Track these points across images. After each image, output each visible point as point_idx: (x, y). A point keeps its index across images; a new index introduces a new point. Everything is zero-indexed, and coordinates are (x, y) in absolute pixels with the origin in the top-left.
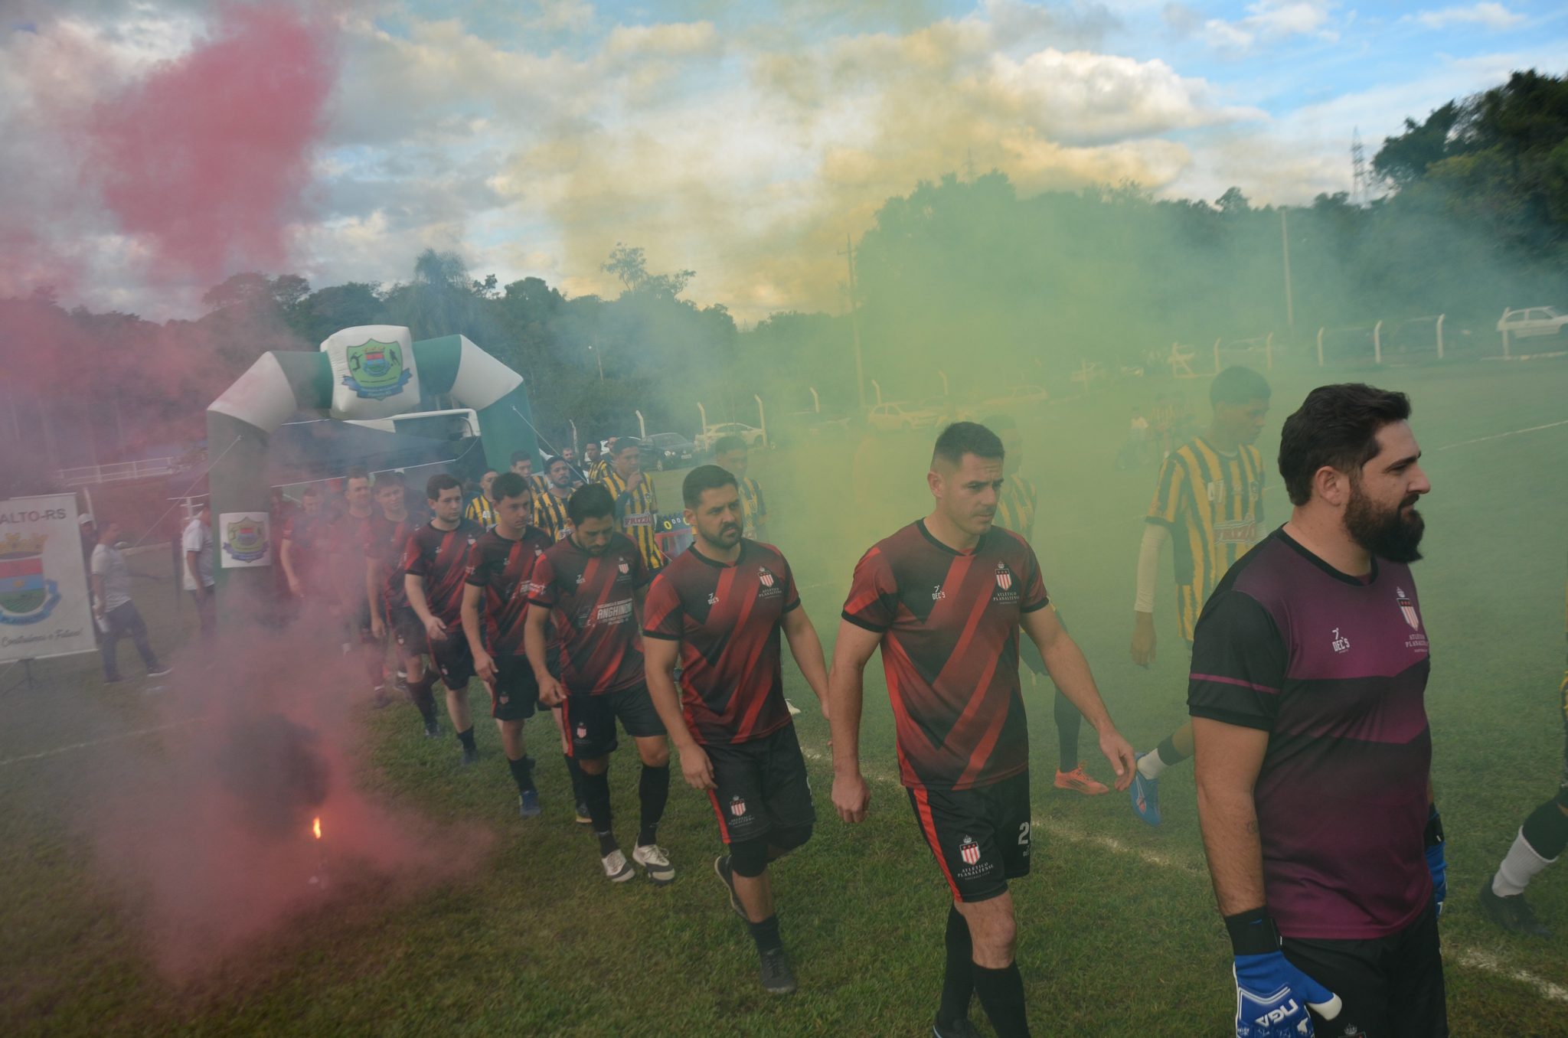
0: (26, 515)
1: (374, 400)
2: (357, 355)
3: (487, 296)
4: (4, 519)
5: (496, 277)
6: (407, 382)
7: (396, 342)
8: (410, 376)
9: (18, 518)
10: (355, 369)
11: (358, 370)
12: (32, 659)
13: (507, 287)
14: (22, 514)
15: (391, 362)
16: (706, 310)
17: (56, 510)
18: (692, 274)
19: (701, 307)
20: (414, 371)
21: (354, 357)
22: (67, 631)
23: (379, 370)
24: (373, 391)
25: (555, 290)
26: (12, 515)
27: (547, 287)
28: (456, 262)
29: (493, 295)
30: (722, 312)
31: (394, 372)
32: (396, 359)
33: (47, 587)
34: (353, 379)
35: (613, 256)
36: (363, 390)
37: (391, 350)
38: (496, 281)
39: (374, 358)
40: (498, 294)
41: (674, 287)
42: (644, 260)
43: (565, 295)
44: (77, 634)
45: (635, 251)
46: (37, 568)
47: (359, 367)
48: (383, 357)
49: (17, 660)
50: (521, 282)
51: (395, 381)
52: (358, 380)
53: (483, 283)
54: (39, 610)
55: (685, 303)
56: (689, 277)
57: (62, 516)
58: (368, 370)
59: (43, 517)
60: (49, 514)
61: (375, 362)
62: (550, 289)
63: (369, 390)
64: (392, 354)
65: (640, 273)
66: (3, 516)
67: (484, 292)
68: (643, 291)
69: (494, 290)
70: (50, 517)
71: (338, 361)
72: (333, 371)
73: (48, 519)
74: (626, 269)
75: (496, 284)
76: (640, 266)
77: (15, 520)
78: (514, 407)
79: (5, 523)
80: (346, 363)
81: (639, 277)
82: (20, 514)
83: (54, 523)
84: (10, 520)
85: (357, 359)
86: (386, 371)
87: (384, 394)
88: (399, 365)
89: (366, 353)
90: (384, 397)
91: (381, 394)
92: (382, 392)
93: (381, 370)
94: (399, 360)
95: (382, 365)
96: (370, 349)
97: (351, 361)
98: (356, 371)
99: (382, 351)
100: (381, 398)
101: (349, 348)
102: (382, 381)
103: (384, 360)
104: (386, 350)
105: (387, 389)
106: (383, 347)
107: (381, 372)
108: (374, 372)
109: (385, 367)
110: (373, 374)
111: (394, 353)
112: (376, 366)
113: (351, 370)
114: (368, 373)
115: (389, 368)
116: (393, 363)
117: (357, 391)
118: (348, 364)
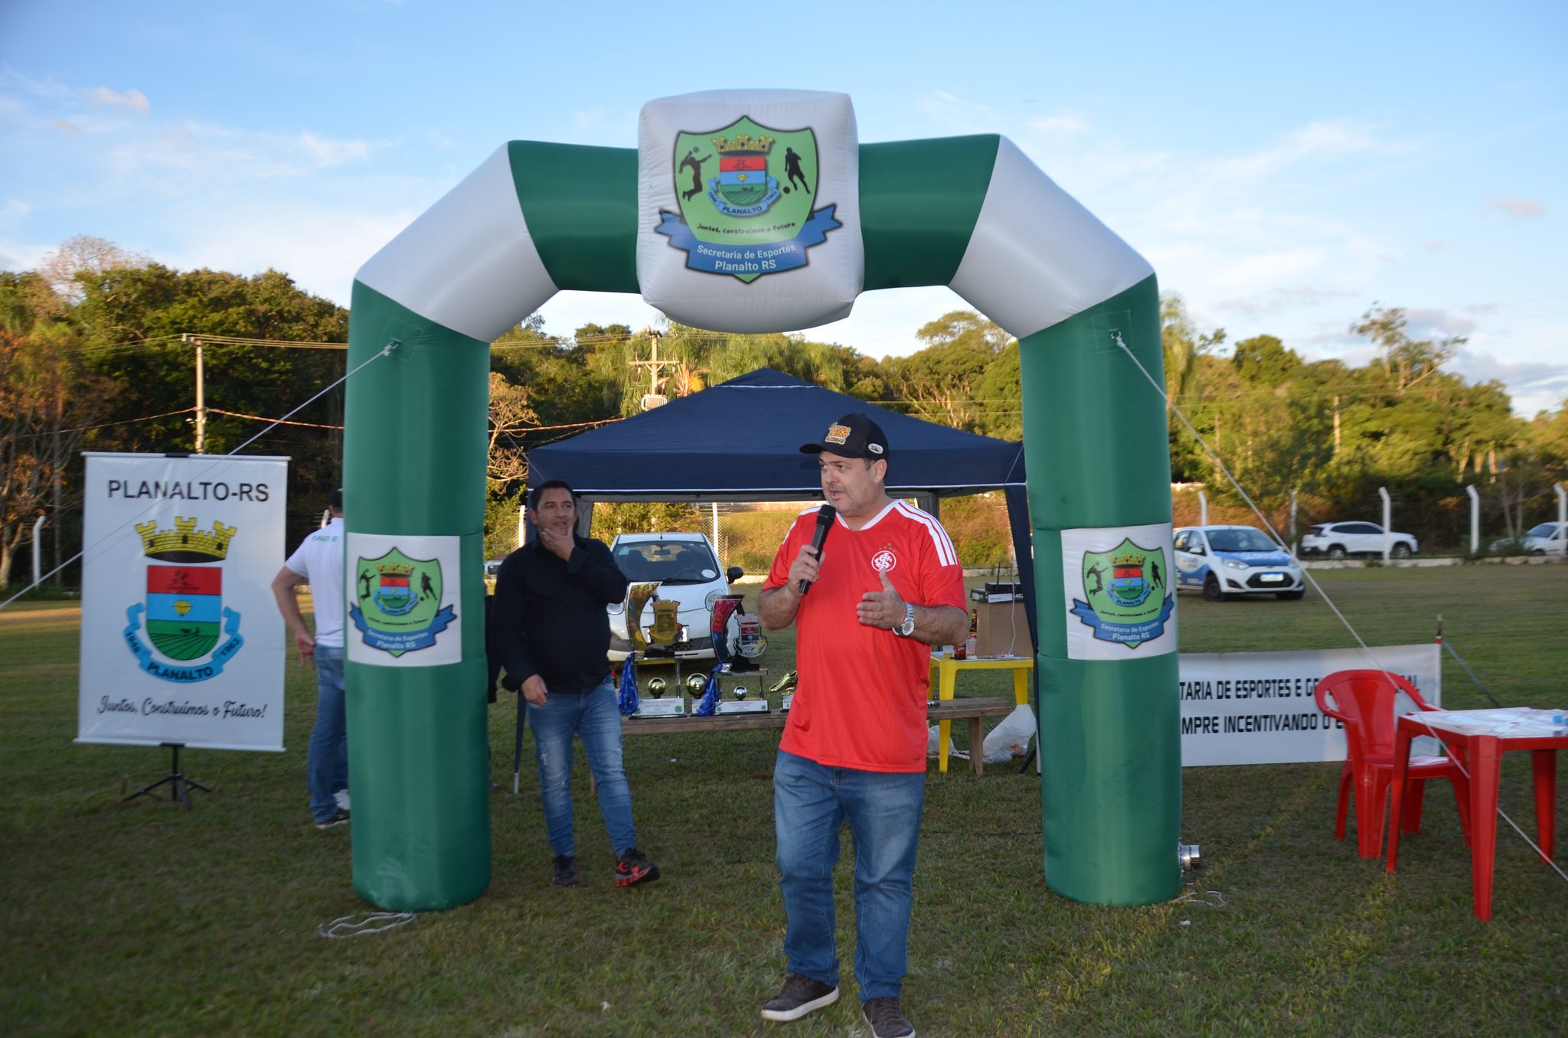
0: (210, 488)
1: (731, 280)
2: (697, 157)
3: (1211, 353)
4: (177, 491)
6: (825, 240)
7: (810, 129)
8: (839, 225)
9: (197, 491)
10: (689, 194)
11: (695, 197)
12: (182, 746)
13: (1237, 344)
14: (206, 484)
15: (786, 182)
16: (1477, 388)
17: (254, 485)
18: (1464, 341)
19: (1471, 383)
20: (850, 212)
21: (690, 161)
22: (242, 706)
23: (752, 201)
24: (729, 256)
25: (1292, 352)
26: (189, 485)
27: (1282, 348)
28: (1179, 301)
29: (1221, 351)
30: (1499, 390)
31: (791, 211)
32: (801, 177)
33: (224, 621)
34: (682, 216)
35: (1366, 316)
36: (701, 250)
37: (789, 150)
38: (1225, 336)
39: (742, 167)
40: (1225, 350)
41: (1438, 356)
42: (1403, 324)
43: (1303, 358)
44: (257, 713)
45: (1394, 311)
46: (211, 584)
47: (698, 187)
48: (766, 169)
49: (157, 743)
50: (1253, 340)
51: (794, 232)
52: (693, 221)
53: (1211, 337)
54: (205, 660)
55: (1449, 377)
56: (1460, 346)
58: (721, 197)
59: (234, 494)
60: (245, 491)
61: (742, 178)
62: (1287, 349)
63: (719, 254)
64: (792, 160)
65: (1397, 337)
66: (177, 485)
67: (1210, 347)
68: (1399, 359)
69: (1221, 346)
70: (245, 495)
71: (652, 169)
72: (639, 196)
73: (241, 499)
74: (1381, 331)
75: (1225, 340)
76: (1399, 330)
77: (193, 495)
78: (1119, 339)
79: (177, 498)
80: (670, 176)
81: (1395, 342)
82: (201, 484)
83: (250, 508)
84: (185, 493)
85: (696, 166)
86: (769, 206)
87: (756, 267)
88: (808, 192)
89: (721, 153)
90: (758, 274)
91: (748, 266)
92: (750, 260)
93: (758, 201)
94: (810, 179)
95: (763, 188)
96: (733, 142)
97: (681, 171)
98: (689, 200)
99: (766, 149)
100: (748, 278)
101: (682, 135)
102: (755, 231)
103: (766, 175)
104: (775, 148)
105: (765, 254)
106: (771, 140)
107: (756, 206)
108: (737, 204)
109: (770, 193)
110: (734, 211)
111: (799, 158)
112: (745, 190)
113: (680, 195)
114: (721, 206)
115: (780, 197)
116: (791, 186)
117: (688, 251)
118: (674, 178)
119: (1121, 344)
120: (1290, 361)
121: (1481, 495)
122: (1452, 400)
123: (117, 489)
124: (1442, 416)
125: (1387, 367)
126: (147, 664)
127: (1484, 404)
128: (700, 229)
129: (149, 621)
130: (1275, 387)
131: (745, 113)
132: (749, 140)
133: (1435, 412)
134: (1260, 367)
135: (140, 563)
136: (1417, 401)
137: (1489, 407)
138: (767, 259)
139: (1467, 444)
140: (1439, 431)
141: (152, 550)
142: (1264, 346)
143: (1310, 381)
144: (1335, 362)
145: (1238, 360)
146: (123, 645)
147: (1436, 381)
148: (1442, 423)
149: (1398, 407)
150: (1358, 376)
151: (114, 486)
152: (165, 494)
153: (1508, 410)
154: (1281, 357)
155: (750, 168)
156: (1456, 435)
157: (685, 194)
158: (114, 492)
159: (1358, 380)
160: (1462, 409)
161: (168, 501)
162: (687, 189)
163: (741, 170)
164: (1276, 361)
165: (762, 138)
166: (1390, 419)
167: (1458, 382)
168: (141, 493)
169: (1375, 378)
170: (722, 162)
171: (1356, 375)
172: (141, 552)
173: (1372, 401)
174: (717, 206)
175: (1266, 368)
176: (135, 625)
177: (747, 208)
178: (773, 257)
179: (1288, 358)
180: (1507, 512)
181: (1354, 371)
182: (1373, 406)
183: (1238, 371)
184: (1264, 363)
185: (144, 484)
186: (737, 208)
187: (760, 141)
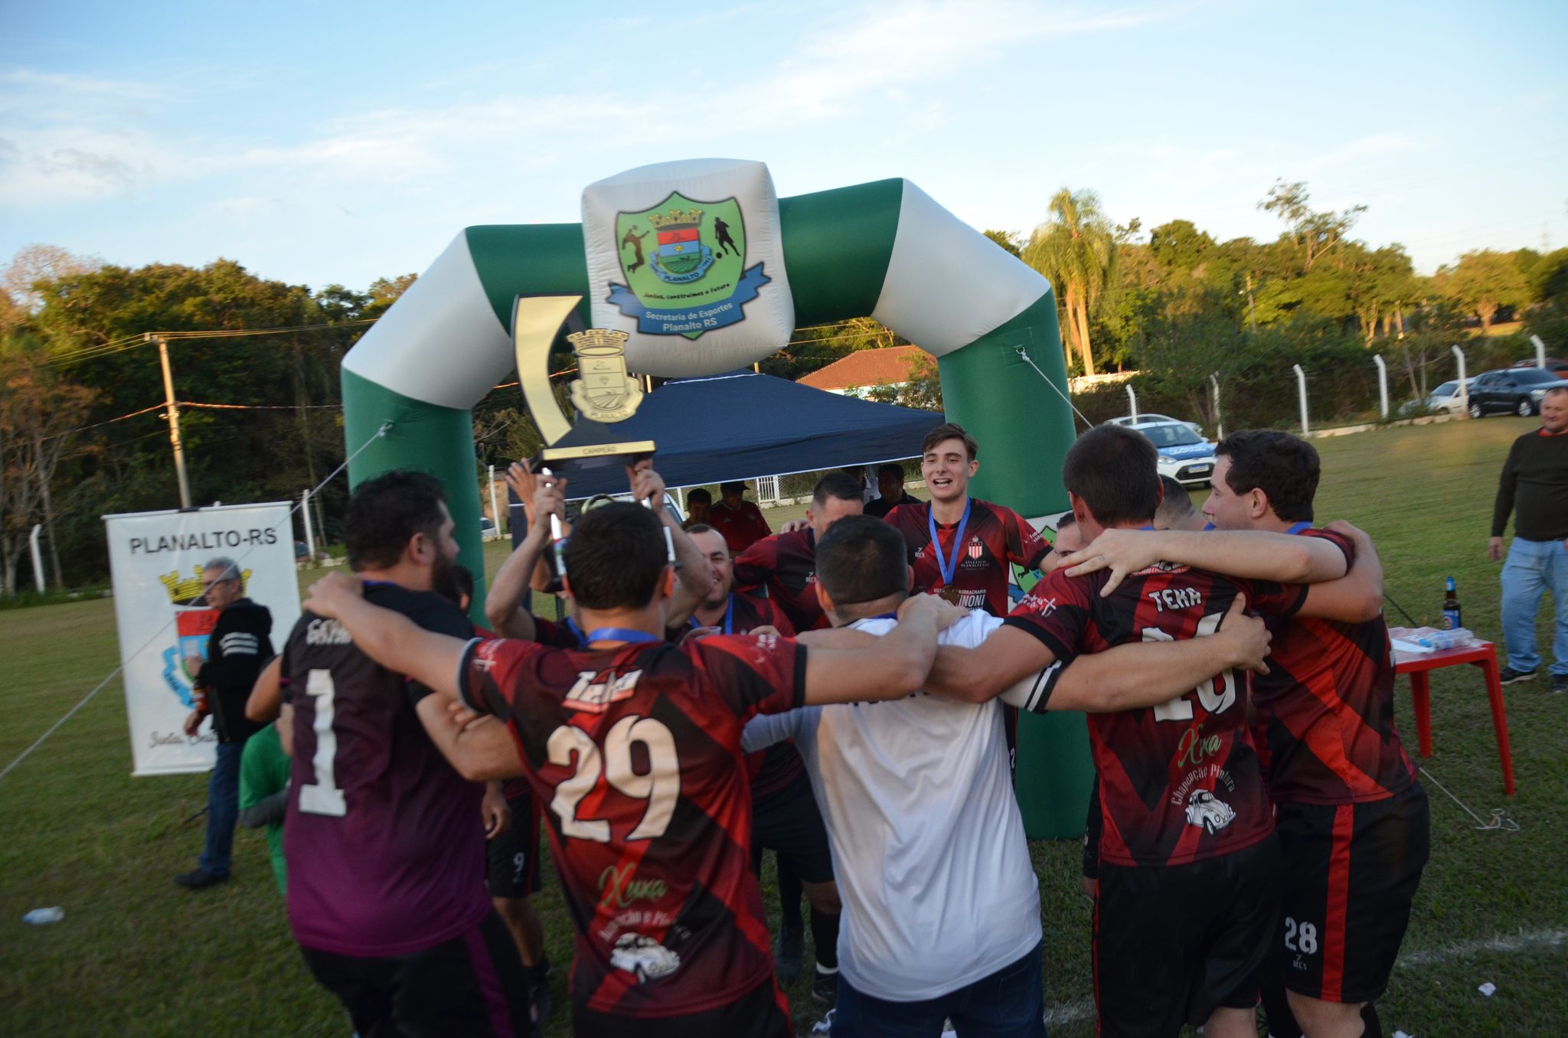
0: (223, 537)
1: (678, 339)
2: (637, 233)
3: (1129, 242)
4: (193, 543)
5: (1140, 220)
6: (757, 295)
7: (733, 198)
8: (768, 280)
9: (211, 540)
10: (633, 267)
11: (639, 269)
13: (1152, 231)
14: (218, 534)
15: (718, 249)
16: (1380, 251)
17: (262, 529)
18: (1364, 208)
19: (1373, 247)
20: (776, 268)
21: (631, 238)
23: (688, 269)
24: (674, 318)
25: (1204, 233)
26: (203, 536)
27: (1195, 231)
28: (1093, 199)
29: (1137, 239)
30: (1400, 252)
31: (725, 273)
32: (730, 242)
34: (628, 288)
35: (1272, 193)
36: (650, 316)
37: (717, 219)
38: (1139, 225)
39: (678, 239)
40: (1142, 238)
41: (1341, 225)
42: (1306, 199)
43: (1215, 239)
45: (1297, 186)
47: (640, 261)
48: (698, 238)
50: (1167, 225)
51: (728, 293)
52: (639, 292)
53: (1127, 227)
55: (1352, 245)
57: (271, 539)
58: (661, 267)
59: (245, 540)
60: (254, 536)
61: (678, 249)
62: (1199, 232)
63: (665, 318)
64: (721, 229)
65: (1302, 211)
66: (192, 537)
67: (1127, 237)
68: (1305, 230)
69: (1138, 235)
70: (255, 541)
71: (597, 246)
72: (589, 271)
73: (252, 543)
74: (1287, 206)
75: (1140, 228)
76: (1302, 203)
77: (208, 544)
78: (1023, 353)
79: (194, 548)
80: (613, 253)
81: (1301, 215)
82: (215, 533)
83: (261, 550)
84: (200, 542)
85: (637, 241)
86: (706, 271)
87: (699, 325)
88: (738, 255)
89: (658, 229)
90: (700, 332)
91: (692, 325)
92: (694, 321)
93: (695, 268)
94: (738, 243)
95: (697, 256)
96: (667, 215)
97: (624, 248)
98: (634, 272)
99: (697, 221)
100: (693, 335)
101: (621, 215)
102: (695, 295)
103: (700, 244)
104: (705, 219)
105: (706, 314)
106: (700, 212)
107: (693, 273)
108: (677, 272)
109: (704, 260)
110: (675, 279)
111: (727, 226)
112: (683, 259)
113: (626, 268)
114: (663, 276)
115: (713, 262)
116: (722, 251)
117: (637, 318)
118: (619, 254)
119: (1026, 358)
120: (1204, 242)
121: (1387, 363)
122: (1357, 266)
123: (138, 546)
124: (1350, 282)
125: (1296, 241)
126: (188, 700)
127: (1388, 266)
128: (647, 298)
129: (184, 661)
130: (1191, 269)
131: (674, 189)
132: (681, 214)
133: (1342, 279)
134: (1176, 251)
135: (170, 611)
136: (1325, 270)
137: (1392, 269)
138: (708, 318)
139: (1375, 306)
140: (1348, 297)
141: (178, 598)
142: (1178, 230)
143: (1225, 261)
144: (1246, 240)
145: (1155, 247)
146: (163, 686)
147: (1340, 249)
148: (1350, 288)
149: (1308, 277)
150: (1269, 251)
151: (135, 544)
152: (182, 547)
153: (1410, 270)
154: (1194, 240)
155: (685, 240)
156: (1364, 299)
157: (630, 267)
158: (137, 549)
159: (1268, 254)
160: (1367, 273)
161: (185, 552)
162: (631, 264)
163: (677, 242)
164: (1190, 243)
165: (692, 211)
166: (1302, 289)
167: (1361, 248)
168: (161, 548)
169: (1284, 252)
170: (659, 236)
171: (1267, 250)
172: (167, 600)
173: (1283, 273)
174: (659, 276)
175: (1182, 251)
176: (171, 666)
177: (686, 275)
178: (714, 316)
179: (1202, 240)
180: (1412, 376)
181: (1264, 247)
182: (1285, 278)
183: (1156, 257)
184: (1179, 248)
185: (162, 539)
186: (677, 276)
187: (690, 214)
